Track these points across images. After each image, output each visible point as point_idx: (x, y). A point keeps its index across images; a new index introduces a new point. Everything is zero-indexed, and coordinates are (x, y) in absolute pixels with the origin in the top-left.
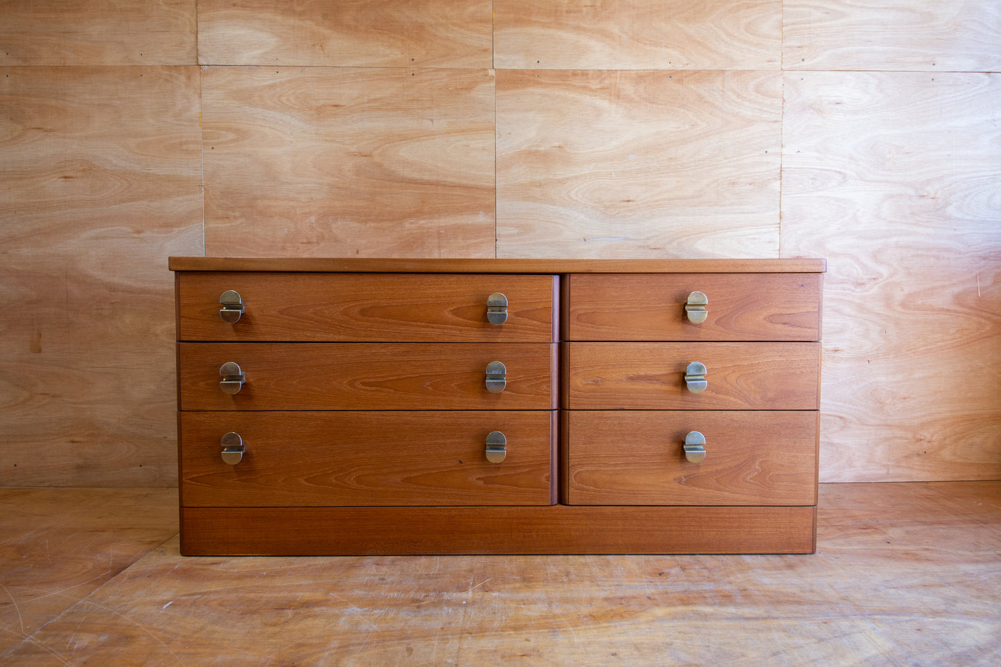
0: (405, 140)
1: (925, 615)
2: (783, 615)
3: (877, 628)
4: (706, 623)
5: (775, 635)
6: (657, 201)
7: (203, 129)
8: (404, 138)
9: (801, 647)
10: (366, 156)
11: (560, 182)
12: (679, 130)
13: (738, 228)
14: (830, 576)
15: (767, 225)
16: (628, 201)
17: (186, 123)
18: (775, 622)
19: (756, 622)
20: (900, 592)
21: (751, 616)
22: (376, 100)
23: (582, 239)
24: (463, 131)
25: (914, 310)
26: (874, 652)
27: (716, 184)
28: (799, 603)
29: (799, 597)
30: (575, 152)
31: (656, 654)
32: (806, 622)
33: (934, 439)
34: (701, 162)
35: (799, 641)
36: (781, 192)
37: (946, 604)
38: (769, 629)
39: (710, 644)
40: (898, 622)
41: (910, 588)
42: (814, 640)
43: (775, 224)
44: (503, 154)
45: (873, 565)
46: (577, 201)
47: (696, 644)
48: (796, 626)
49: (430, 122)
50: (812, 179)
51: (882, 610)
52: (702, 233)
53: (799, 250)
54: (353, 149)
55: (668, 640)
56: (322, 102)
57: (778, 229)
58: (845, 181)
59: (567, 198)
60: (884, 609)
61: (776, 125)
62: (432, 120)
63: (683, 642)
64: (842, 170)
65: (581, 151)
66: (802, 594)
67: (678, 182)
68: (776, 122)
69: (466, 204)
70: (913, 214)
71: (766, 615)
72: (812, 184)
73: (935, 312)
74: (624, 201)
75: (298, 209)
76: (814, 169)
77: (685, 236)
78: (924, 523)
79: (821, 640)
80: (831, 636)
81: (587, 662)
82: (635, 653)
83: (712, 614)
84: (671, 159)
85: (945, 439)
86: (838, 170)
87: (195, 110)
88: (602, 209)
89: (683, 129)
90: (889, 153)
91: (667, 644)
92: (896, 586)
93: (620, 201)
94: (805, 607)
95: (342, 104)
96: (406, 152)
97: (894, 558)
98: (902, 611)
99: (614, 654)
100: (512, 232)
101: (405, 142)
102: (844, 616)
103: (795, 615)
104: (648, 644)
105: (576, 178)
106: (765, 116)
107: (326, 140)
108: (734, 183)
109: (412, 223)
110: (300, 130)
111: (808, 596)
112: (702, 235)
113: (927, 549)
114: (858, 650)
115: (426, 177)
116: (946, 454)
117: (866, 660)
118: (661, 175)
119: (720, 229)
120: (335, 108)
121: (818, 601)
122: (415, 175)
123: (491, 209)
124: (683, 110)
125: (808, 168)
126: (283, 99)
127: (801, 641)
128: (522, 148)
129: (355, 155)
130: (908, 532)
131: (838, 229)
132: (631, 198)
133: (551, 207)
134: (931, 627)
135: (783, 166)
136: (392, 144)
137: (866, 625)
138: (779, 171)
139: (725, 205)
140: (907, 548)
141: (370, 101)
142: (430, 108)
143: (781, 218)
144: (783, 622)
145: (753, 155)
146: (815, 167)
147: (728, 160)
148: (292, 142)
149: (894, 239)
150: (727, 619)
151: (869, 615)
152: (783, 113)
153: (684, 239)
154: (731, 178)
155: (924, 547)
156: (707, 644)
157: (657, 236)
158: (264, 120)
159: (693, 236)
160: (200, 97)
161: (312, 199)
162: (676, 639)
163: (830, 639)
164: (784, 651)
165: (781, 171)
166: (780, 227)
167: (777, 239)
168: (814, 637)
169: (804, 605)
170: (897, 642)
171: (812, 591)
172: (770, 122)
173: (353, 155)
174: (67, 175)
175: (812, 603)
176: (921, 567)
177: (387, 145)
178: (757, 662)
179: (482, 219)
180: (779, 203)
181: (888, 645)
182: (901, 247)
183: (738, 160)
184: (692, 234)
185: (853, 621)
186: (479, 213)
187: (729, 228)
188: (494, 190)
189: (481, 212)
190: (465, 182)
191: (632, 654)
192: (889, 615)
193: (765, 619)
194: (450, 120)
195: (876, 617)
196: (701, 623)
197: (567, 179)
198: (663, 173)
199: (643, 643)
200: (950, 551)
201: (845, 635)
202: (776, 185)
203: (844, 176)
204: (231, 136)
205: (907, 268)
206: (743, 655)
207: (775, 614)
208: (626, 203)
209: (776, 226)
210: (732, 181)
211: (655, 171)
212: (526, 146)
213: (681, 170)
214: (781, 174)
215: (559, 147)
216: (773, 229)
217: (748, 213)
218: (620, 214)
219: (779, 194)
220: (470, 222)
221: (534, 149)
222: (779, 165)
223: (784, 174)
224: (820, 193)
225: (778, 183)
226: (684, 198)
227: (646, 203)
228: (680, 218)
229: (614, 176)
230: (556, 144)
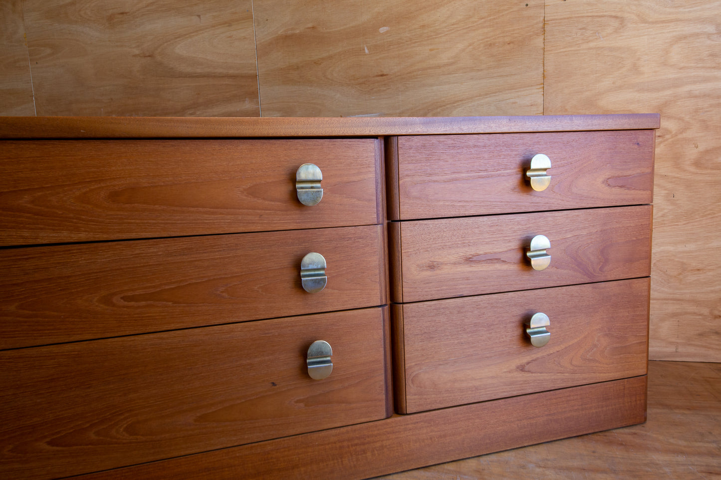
6: (410, 73)
7: (29, 47)
8: (178, 36)
10: (148, 56)
11: (315, 63)
13: (496, 93)
15: (529, 86)
16: (382, 75)
17: (16, 44)
24: (226, 23)
25: (712, 169)
27: (471, 47)
30: (328, 31)
34: (455, 26)
36: (544, 49)
43: (538, 85)
44: (263, 41)
46: (332, 80)
49: (198, 18)
50: (581, 29)
52: (458, 101)
54: (138, 51)
56: (111, 12)
57: (542, 90)
58: (623, 27)
59: (323, 78)
62: (199, 16)
64: (619, 14)
65: (334, 30)
67: (431, 50)
69: (233, 93)
70: (712, 55)
72: (582, 35)
74: (377, 76)
75: (102, 110)
77: (441, 107)
84: (423, 26)
86: (613, 14)
87: (21, 32)
88: (357, 86)
93: (374, 77)
95: (127, 10)
96: (181, 49)
101: (179, 39)
105: (331, 57)
108: (490, 45)
110: (97, 39)
112: (458, 103)
115: (199, 70)
118: (413, 45)
120: (122, 16)
123: (253, 95)
125: (576, 17)
128: (279, 33)
129: (140, 57)
131: (613, 83)
132: (385, 73)
133: (309, 88)
135: (546, 19)
136: (169, 43)
138: (541, 25)
142: (196, 5)
143: (544, 77)
145: (511, 10)
147: (483, 20)
148: (91, 51)
153: (438, 110)
157: (412, 109)
158: (70, 33)
159: (448, 106)
160: (23, 20)
161: (111, 99)
165: (544, 24)
166: (543, 87)
167: (540, 101)
173: (138, 56)
177: (165, 44)
179: (247, 105)
180: (542, 60)
182: (696, 97)
183: (494, 19)
184: (448, 104)
186: (245, 101)
187: (486, 94)
188: (255, 77)
189: (247, 99)
190: (231, 72)
194: (214, 14)
197: (323, 59)
198: (415, 42)
203: (622, 20)
204: (48, 51)
205: (704, 121)
208: (380, 78)
209: (539, 87)
210: (489, 43)
211: (407, 41)
212: (281, 31)
213: (434, 37)
214: (544, 28)
215: (313, 27)
216: (537, 90)
217: (507, 76)
218: (374, 90)
219: (542, 51)
220: (238, 110)
221: (290, 32)
222: (542, 18)
223: (547, 28)
224: (592, 45)
225: (541, 39)
226: (439, 67)
227: (400, 76)
228: (435, 88)
229: (367, 51)
230: (310, 25)
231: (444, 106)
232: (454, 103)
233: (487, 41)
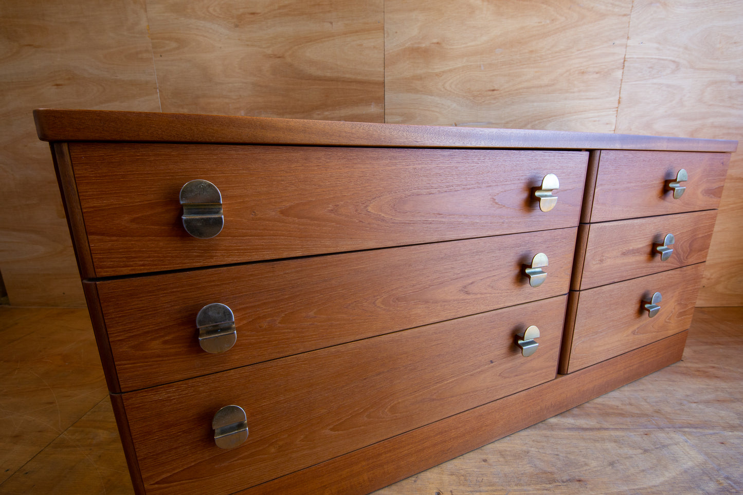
0: (309, 42)
1: (724, 428)
2: (612, 427)
3: (689, 441)
4: (553, 433)
5: (609, 445)
6: (517, 90)
7: (152, 39)
8: (310, 40)
9: (632, 457)
10: (279, 57)
11: (437, 75)
12: (540, 24)
13: (582, 112)
14: (643, 390)
15: (607, 109)
16: (493, 90)
17: (138, 35)
18: (606, 434)
19: (591, 433)
20: (700, 406)
21: (588, 427)
22: (285, 6)
23: (454, 124)
24: (357, 32)
26: (690, 464)
27: (568, 73)
28: (622, 415)
29: (622, 409)
30: (451, 47)
31: (518, 461)
32: (632, 434)
33: (712, 277)
34: (557, 54)
35: (627, 451)
36: (622, 80)
37: (738, 418)
38: (603, 440)
39: (559, 453)
40: (705, 435)
41: (707, 402)
42: (641, 451)
43: (614, 108)
44: (391, 51)
45: (674, 381)
46: (451, 92)
47: (547, 453)
48: (623, 436)
49: (329, 25)
50: (649, 68)
51: (690, 424)
52: (552, 116)
53: (631, 130)
54: (269, 51)
55: (525, 448)
56: (241, 11)
57: (615, 112)
58: (678, 70)
59: (442, 89)
60: (690, 422)
61: (625, 19)
62: (331, 23)
63: (537, 450)
64: (677, 60)
65: (456, 47)
66: (623, 407)
67: (536, 72)
68: (625, 15)
69: (361, 97)
70: (730, 98)
71: (598, 426)
72: (650, 72)
73: (733, 181)
74: (489, 90)
75: (231, 105)
76: (652, 58)
77: (539, 119)
78: (706, 343)
79: (646, 451)
80: (653, 447)
81: (465, 467)
82: (501, 459)
83: (557, 424)
84: (532, 52)
85: (721, 277)
86: (673, 59)
87: (144, 24)
88: (471, 98)
89: (543, 23)
90: (720, 43)
91: (525, 452)
92: (696, 401)
93: (486, 91)
94: (629, 420)
95: (258, 11)
96: (312, 53)
97: (689, 375)
98: (705, 425)
99: (485, 461)
100: (397, 120)
101: (310, 43)
102: (661, 428)
103: (621, 426)
104: (510, 451)
105: (450, 71)
106: (616, 10)
107: (248, 45)
108: (583, 73)
109: (318, 114)
110: (226, 37)
111: (628, 408)
112: (552, 118)
113: (713, 367)
114: (677, 461)
115: (328, 74)
116: (720, 288)
117: (685, 472)
118: (521, 67)
119: (568, 113)
120: (252, 16)
121: (637, 414)
122: (320, 73)
123: (381, 100)
124: (544, 6)
125: (647, 58)
126: (211, 10)
127: (631, 452)
128: (407, 45)
129: (271, 57)
130: (695, 351)
131: (665, 112)
132: (496, 87)
133: (430, 97)
134: (732, 441)
135: (626, 57)
136: (300, 46)
137: (678, 437)
138: (623, 61)
139: (574, 92)
140: (697, 366)
141: (280, 8)
142: (329, 12)
143: (619, 102)
144: (613, 433)
145: (601, 46)
146: (654, 57)
147: (580, 52)
148: (221, 48)
149: (711, 120)
150: (569, 429)
151: (680, 428)
152: (632, 7)
153: (537, 122)
154: (582, 68)
155: (711, 365)
156: (556, 453)
157: (515, 120)
158: (197, 29)
159: (545, 120)
160: (146, 11)
161: (240, 96)
162: (531, 447)
163: (652, 450)
164: (617, 460)
165: (624, 61)
166: (617, 111)
167: (614, 121)
168: (640, 448)
169: (627, 417)
170: (706, 454)
171: (631, 404)
172: (620, 15)
173: (269, 57)
174: (58, 82)
175: (632, 415)
176: (713, 383)
177: (296, 47)
178: (598, 471)
179: (373, 109)
180: (619, 89)
181: (701, 458)
182: (715, 127)
183: (589, 52)
184: (545, 118)
185: (668, 433)
186: (371, 105)
187: (575, 112)
188: (383, 84)
189: (372, 103)
190: (359, 77)
191: (499, 461)
192: (696, 428)
193: (599, 429)
194: (346, 22)
195: (687, 430)
196: (549, 433)
197: (443, 72)
198: (525, 64)
199: (506, 451)
200: (731, 369)
201: (664, 446)
202: (618, 74)
203: (678, 65)
204: (174, 45)
206: (586, 464)
207: (606, 425)
208: (492, 92)
209: (614, 110)
210: (582, 71)
211: (517, 63)
212: (409, 43)
213: (539, 61)
214: (624, 63)
215: (438, 43)
216: (611, 112)
217: (592, 99)
218: (485, 102)
219: (620, 82)
220: (364, 113)
221: (416, 45)
222: (623, 56)
223: (626, 64)
224: (655, 81)
225: (620, 72)
226: (541, 87)
227: (509, 91)
228: (535, 104)
229: (482, 68)
230: (435, 41)
231: (541, 119)
232: (550, 118)
233: (581, 70)
